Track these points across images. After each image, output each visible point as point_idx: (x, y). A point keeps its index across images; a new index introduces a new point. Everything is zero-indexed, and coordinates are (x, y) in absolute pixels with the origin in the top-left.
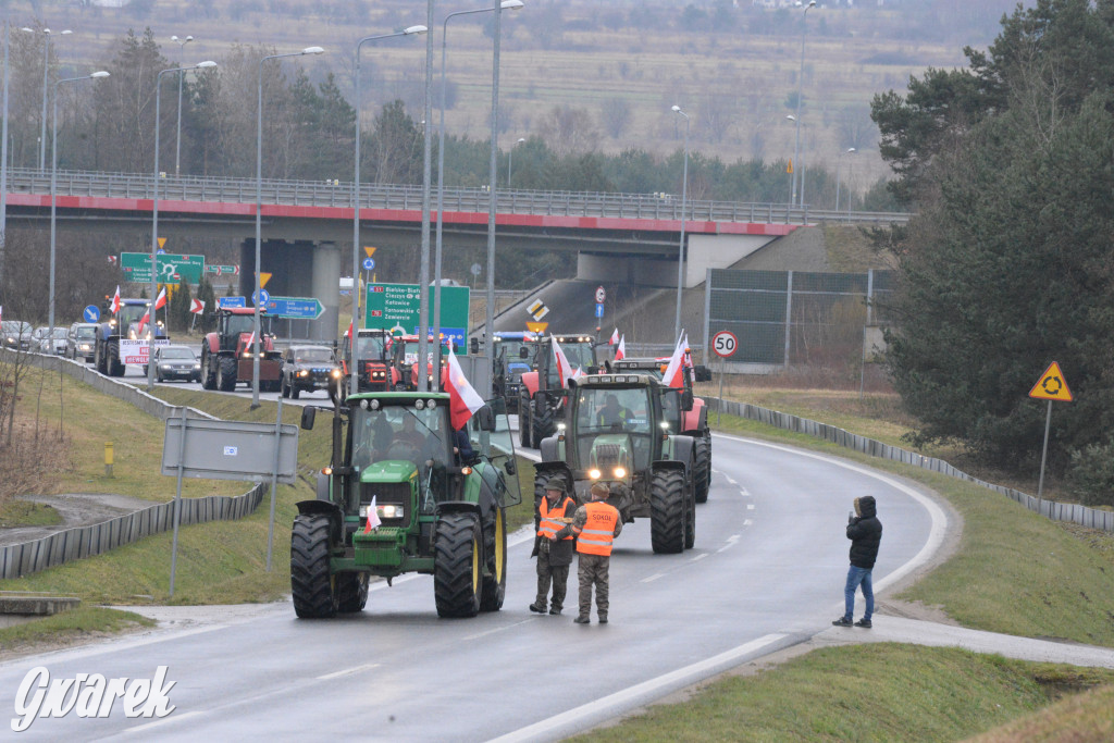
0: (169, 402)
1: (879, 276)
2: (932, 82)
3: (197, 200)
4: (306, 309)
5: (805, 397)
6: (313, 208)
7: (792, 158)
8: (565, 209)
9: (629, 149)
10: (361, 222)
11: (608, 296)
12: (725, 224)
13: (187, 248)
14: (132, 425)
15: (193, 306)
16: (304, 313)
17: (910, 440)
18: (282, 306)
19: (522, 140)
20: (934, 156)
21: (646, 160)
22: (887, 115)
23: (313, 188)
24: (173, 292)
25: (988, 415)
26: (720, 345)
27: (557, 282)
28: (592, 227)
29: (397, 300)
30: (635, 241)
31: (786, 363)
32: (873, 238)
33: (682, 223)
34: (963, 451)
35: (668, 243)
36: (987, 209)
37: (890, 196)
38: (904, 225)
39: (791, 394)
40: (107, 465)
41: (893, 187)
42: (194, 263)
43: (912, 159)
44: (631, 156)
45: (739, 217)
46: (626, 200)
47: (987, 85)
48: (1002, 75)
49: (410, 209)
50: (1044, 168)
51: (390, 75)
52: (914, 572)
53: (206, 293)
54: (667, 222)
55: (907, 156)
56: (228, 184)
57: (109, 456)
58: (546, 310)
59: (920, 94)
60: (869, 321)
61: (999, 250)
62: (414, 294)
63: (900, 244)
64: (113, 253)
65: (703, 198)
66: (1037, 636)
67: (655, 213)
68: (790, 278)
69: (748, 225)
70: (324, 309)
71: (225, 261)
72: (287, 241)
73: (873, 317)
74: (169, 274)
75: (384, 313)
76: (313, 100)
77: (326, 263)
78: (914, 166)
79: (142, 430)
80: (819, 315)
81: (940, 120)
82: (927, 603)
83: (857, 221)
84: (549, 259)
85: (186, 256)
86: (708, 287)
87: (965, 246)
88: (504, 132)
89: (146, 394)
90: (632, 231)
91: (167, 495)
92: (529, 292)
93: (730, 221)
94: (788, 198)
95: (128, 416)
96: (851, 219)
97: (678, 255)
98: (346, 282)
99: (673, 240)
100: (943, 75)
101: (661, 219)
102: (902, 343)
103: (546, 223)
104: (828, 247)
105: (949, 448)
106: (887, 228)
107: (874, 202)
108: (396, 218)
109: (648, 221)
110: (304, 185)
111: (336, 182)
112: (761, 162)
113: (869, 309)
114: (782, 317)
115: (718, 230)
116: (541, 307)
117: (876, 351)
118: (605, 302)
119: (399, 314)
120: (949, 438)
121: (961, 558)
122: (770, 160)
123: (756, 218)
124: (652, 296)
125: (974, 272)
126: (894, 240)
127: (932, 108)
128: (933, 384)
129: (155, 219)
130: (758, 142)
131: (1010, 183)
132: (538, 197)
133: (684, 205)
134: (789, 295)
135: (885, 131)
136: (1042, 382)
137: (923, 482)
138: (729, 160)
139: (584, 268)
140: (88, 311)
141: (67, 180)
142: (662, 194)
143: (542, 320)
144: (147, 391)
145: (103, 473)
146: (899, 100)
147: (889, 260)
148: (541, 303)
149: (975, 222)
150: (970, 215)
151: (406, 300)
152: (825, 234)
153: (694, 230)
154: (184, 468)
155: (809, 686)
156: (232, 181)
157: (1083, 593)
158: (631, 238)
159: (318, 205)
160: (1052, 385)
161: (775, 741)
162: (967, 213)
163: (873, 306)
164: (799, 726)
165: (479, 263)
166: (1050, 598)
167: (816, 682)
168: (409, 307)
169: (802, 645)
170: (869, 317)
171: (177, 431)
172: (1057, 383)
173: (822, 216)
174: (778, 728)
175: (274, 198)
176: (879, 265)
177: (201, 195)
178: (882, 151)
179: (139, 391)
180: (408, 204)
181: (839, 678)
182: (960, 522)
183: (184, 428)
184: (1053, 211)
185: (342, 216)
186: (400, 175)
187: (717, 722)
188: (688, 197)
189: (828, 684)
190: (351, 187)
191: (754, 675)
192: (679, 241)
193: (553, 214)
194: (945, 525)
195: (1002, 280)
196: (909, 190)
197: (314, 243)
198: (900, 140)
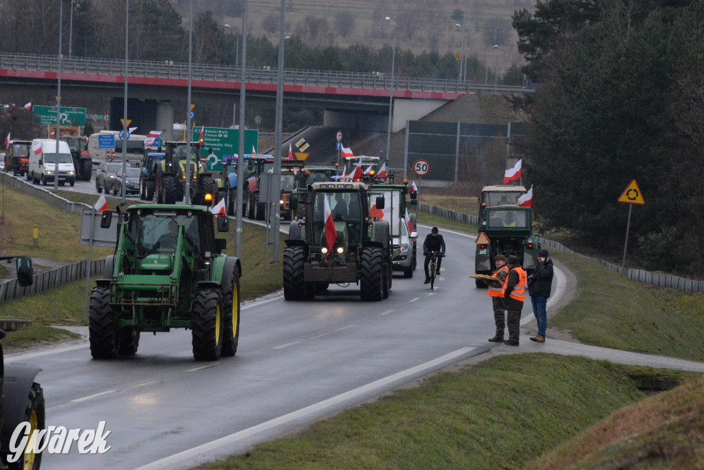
0: (70, 200)
1: (516, 127)
2: (551, 4)
3: (83, 73)
5: (468, 202)
6: (156, 79)
7: (455, 51)
8: (317, 82)
9: (354, 44)
10: (193, 88)
11: (343, 136)
12: (416, 92)
13: (74, 103)
14: (47, 214)
17: (536, 229)
19: (288, 37)
20: (551, 50)
21: (364, 52)
22: (523, 24)
23: (156, 66)
26: (418, 168)
27: (310, 128)
28: (333, 93)
29: (212, 138)
30: (360, 102)
31: (456, 181)
32: (513, 102)
33: (390, 91)
34: (570, 236)
35: (382, 104)
36: (587, 84)
37: (523, 75)
38: (532, 94)
39: (459, 200)
40: (34, 239)
41: (525, 70)
42: (80, 113)
43: (538, 52)
44: (355, 49)
45: (426, 88)
46: (354, 76)
47: (585, 6)
49: (218, 80)
50: (622, 59)
54: (381, 91)
55: (535, 51)
56: (103, 63)
57: (36, 233)
58: (307, 145)
59: (543, 11)
60: (508, 154)
61: (595, 109)
62: (223, 134)
63: (529, 106)
65: (401, 76)
66: (629, 350)
67: (373, 85)
68: (459, 127)
69: (432, 93)
71: (99, 112)
72: (140, 100)
73: (510, 152)
74: (64, 120)
76: (155, 10)
77: (165, 114)
78: (539, 55)
79: (53, 217)
80: (477, 150)
81: (556, 28)
82: (561, 329)
83: (501, 91)
84: (306, 113)
85: (74, 108)
86: (407, 131)
87: (572, 107)
88: (273, 33)
89: (55, 195)
90: (359, 96)
91: (72, 258)
92: (293, 134)
93: (420, 90)
94: (456, 76)
95: (43, 209)
96: (497, 90)
97: (388, 112)
98: (177, 126)
99: (385, 102)
101: (378, 89)
102: (532, 167)
103: (304, 90)
104: (481, 107)
105: (560, 234)
106: (522, 97)
107: (512, 78)
108: (210, 86)
109: (369, 90)
110: (151, 64)
111: (171, 62)
112: (437, 54)
113: (508, 146)
114: (453, 151)
115: (413, 97)
116: (304, 143)
118: (342, 140)
120: (561, 228)
121: (578, 301)
122: (442, 52)
123: (437, 89)
124: (371, 137)
125: (578, 124)
126: (526, 104)
127: (551, 20)
128: (552, 194)
129: (59, 84)
130: (434, 41)
131: (601, 68)
132: (299, 74)
133: (392, 80)
134: (458, 138)
135: (521, 34)
136: (626, 192)
138: (417, 52)
139: (328, 119)
142: (378, 73)
143: (306, 151)
144: (54, 193)
145: (32, 244)
147: (521, 116)
148: (304, 141)
149: (579, 92)
150: (576, 88)
151: (218, 138)
152: (480, 99)
153: (398, 96)
154: (94, 241)
155: (493, 379)
156: (105, 61)
157: (654, 324)
158: (358, 100)
159: (160, 77)
160: (632, 194)
161: (475, 412)
162: (574, 87)
163: (510, 144)
164: (488, 403)
165: (260, 115)
166: (635, 327)
167: (497, 376)
168: (219, 142)
169: (486, 354)
170: (508, 151)
171: (88, 217)
172: (635, 193)
173: (479, 88)
174: (476, 404)
175: (132, 72)
176: (516, 119)
177: (85, 69)
178: (519, 47)
179: (50, 193)
180: (216, 77)
181: (510, 374)
182: (575, 279)
183: (93, 215)
184: (628, 86)
185: (175, 84)
186: (211, 59)
187: (439, 400)
188: (394, 75)
189: (505, 378)
190: (181, 66)
191: (458, 371)
192: (389, 102)
193: (309, 85)
194: (565, 281)
195: (597, 129)
196: (535, 71)
197: (158, 101)
198: (531, 40)
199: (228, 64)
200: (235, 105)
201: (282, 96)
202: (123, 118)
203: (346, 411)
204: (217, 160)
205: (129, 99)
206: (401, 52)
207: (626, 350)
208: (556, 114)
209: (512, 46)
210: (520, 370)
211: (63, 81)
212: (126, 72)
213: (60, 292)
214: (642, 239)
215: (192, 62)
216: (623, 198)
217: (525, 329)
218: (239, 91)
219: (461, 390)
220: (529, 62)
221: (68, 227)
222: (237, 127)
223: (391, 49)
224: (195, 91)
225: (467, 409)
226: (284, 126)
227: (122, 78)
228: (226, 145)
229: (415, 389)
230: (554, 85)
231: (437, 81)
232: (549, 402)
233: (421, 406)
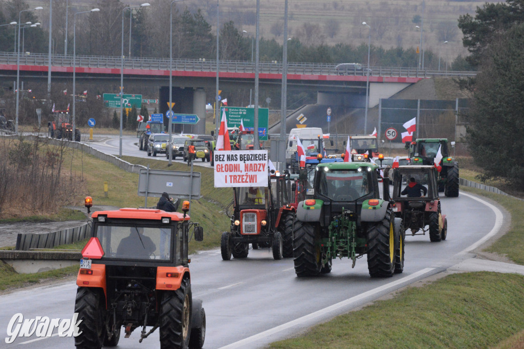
0: (131, 163)
1: (463, 102)
2: (487, 9)
3: (139, 69)
4: (191, 119)
6: (193, 72)
7: (415, 46)
8: (312, 71)
9: (339, 43)
10: (220, 78)
11: (332, 112)
12: (387, 78)
13: (133, 91)
14: (114, 174)
15: (138, 118)
16: (190, 121)
17: (479, 178)
18: (179, 118)
19: (290, 39)
20: (488, 44)
21: (348, 48)
22: (466, 25)
23: (193, 62)
24: (129, 111)
26: (389, 135)
27: (307, 106)
28: (324, 79)
29: (235, 114)
32: (459, 83)
33: (367, 79)
34: (505, 183)
35: (361, 87)
36: (516, 69)
37: (467, 63)
38: (474, 77)
40: (105, 192)
41: (468, 59)
42: (137, 98)
43: (478, 46)
44: (340, 46)
45: (394, 74)
47: (514, 10)
49: (239, 72)
51: (225, 9)
52: (491, 239)
53: (144, 112)
54: (360, 78)
55: (475, 45)
56: (154, 61)
57: (106, 188)
58: (305, 119)
59: (482, 15)
60: (457, 122)
63: (472, 86)
64: (99, 94)
65: (375, 66)
67: (354, 73)
68: (419, 103)
69: (399, 78)
70: (199, 119)
71: (151, 97)
72: (181, 88)
73: (458, 121)
74: (126, 104)
75: (229, 120)
76: (191, 22)
77: (199, 98)
78: (479, 49)
79: (118, 176)
80: (433, 120)
81: (491, 27)
82: (500, 253)
83: (450, 75)
84: (304, 95)
85: (133, 95)
86: (380, 106)
87: (505, 86)
88: (279, 36)
89: (120, 159)
90: (343, 81)
91: (133, 206)
92: (294, 111)
93: (389, 76)
94: (416, 65)
95: (112, 169)
96: (448, 74)
97: (366, 93)
98: (208, 106)
99: (363, 86)
100: (493, 6)
101: (357, 76)
102: (475, 133)
103: (302, 78)
104: (436, 88)
105: (498, 182)
106: (466, 79)
107: (458, 65)
108: (232, 76)
109: (351, 77)
110: (188, 61)
111: (204, 60)
112: (402, 48)
113: (457, 117)
115: (384, 80)
116: (303, 117)
117: (462, 137)
118: (331, 115)
119: (236, 121)
120: (498, 177)
121: (512, 232)
122: (406, 47)
123: (402, 75)
124: (353, 112)
125: (510, 99)
126: (470, 85)
127: (488, 22)
128: (490, 152)
129: (122, 78)
130: (399, 39)
132: (298, 66)
133: (368, 69)
134: (418, 111)
135: (465, 33)
137: (490, 198)
138: (387, 47)
139: (320, 99)
140: (90, 121)
141: (78, 60)
142: (357, 64)
143: (304, 123)
144: (119, 158)
145: (103, 196)
147: (466, 94)
149: (510, 75)
151: (239, 115)
152: (435, 82)
153: (373, 81)
154: (148, 193)
155: (449, 292)
156: (155, 60)
158: (343, 85)
159: (196, 71)
161: (435, 317)
162: (506, 71)
163: (458, 115)
164: (445, 310)
165: (270, 97)
167: (452, 290)
168: (240, 118)
169: (442, 273)
170: (457, 120)
171: (145, 175)
173: (433, 73)
174: (437, 311)
175: (175, 67)
176: (462, 96)
177: (141, 66)
178: (463, 42)
179: (117, 158)
180: (238, 70)
181: (462, 288)
182: (509, 216)
183: (148, 174)
185: (207, 76)
186: (233, 56)
187: (408, 308)
188: (370, 65)
189: (458, 290)
190: (211, 62)
191: (422, 286)
192: (366, 86)
193: (307, 74)
194: (502, 217)
196: (476, 60)
197: (194, 88)
198: (472, 37)
199: (246, 60)
200: (251, 90)
201: (286, 83)
202: (169, 101)
203: (338, 317)
205: (173, 88)
206: (375, 48)
208: (492, 92)
209: (458, 42)
210: (469, 285)
211: (125, 75)
212: (171, 67)
215: (219, 59)
217: (473, 254)
218: (253, 80)
219: (425, 300)
220: (471, 53)
221: (129, 183)
222: (253, 106)
223: (367, 46)
224: (222, 80)
225: (430, 315)
226: (288, 105)
227: (168, 72)
228: (245, 120)
229: (389, 300)
230: (491, 70)
231: (402, 69)
232: (492, 309)
233: (394, 313)
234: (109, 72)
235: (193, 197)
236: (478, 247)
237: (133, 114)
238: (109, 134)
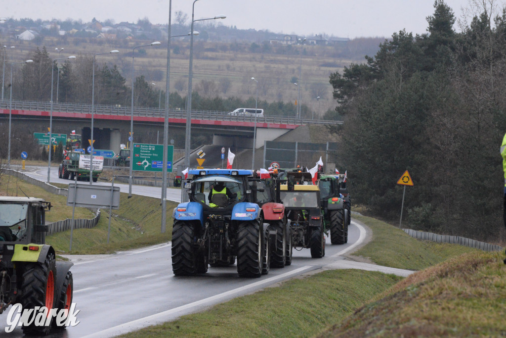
0: (57, 187)
2: (353, 69)
3: (65, 112)
4: (108, 154)
6: (111, 116)
7: (294, 102)
8: (209, 118)
9: (231, 97)
10: (134, 122)
11: (226, 150)
12: (270, 124)
13: (59, 132)
15: (64, 152)
16: (107, 156)
18: (98, 154)
20: (353, 97)
21: (238, 101)
22: (336, 82)
23: (110, 108)
24: (56, 147)
25: (376, 195)
27: (205, 146)
28: (219, 124)
29: (145, 150)
32: (330, 129)
33: (254, 124)
36: (376, 116)
37: (336, 112)
41: (338, 109)
42: (63, 137)
43: (345, 98)
44: (232, 100)
45: (276, 122)
47: (374, 70)
48: (380, 67)
49: (148, 117)
51: (137, 68)
52: (357, 246)
54: (248, 123)
55: (343, 97)
56: (77, 106)
58: (204, 154)
59: (348, 74)
61: (381, 132)
62: (152, 148)
63: (340, 131)
68: (297, 145)
69: (280, 125)
70: (115, 155)
72: (100, 129)
73: (328, 159)
74: (53, 141)
75: (140, 155)
76: (109, 76)
77: (115, 138)
78: (346, 101)
81: (356, 84)
82: (364, 256)
83: (322, 124)
85: (59, 134)
86: (265, 147)
87: (367, 130)
88: (181, 90)
89: (48, 184)
92: (193, 150)
93: (272, 123)
94: (294, 115)
96: (320, 123)
97: (253, 136)
98: (123, 146)
99: (251, 130)
100: (357, 66)
101: (246, 122)
103: (201, 123)
104: (310, 134)
107: (328, 116)
108: (143, 120)
109: (241, 123)
110: (107, 107)
111: (120, 106)
112: (282, 102)
114: (294, 159)
115: (268, 126)
116: (202, 153)
118: (225, 153)
119: (146, 156)
121: (373, 242)
122: (286, 102)
123: (283, 122)
124: (243, 152)
125: (371, 140)
126: (338, 130)
127: (353, 79)
129: (51, 119)
130: (280, 96)
131: (385, 106)
132: (198, 113)
134: (296, 152)
135: (335, 87)
136: (402, 178)
138: (270, 101)
139: (216, 141)
140: (23, 154)
143: (203, 158)
146: (339, 75)
147: (335, 138)
148: (202, 151)
149: (371, 122)
150: (369, 119)
151: (149, 150)
152: (309, 128)
153: (259, 126)
154: (75, 203)
155: (325, 283)
157: (420, 256)
158: (235, 129)
159: (113, 115)
160: (406, 179)
161: (314, 301)
162: (368, 118)
163: (328, 154)
164: (322, 296)
165: (174, 139)
166: (409, 257)
167: (327, 281)
168: (149, 153)
169: (319, 270)
171: (73, 189)
172: (407, 179)
173: (308, 122)
174: (315, 296)
175: (96, 112)
176: (332, 140)
177: (66, 110)
178: (334, 95)
179: (46, 183)
180: (147, 115)
181: (335, 280)
182: (371, 231)
183: (76, 187)
184: (401, 117)
185: (122, 119)
186: (144, 104)
189: (332, 282)
190: (126, 108)
191: (303, 279)
192: (254, 130)
193: (204, 119)
194: (365, 232)
195: (382, 144)
196: (344, 110)
197: (111, 129)
198: (341, 91)
199: (154, 106)
200: (158, 131)
202: (90, 139)
203: (235, 299)
204: (148, 164)
205: (94, 128)
206: (260, 102)
207: (404, 269)
208: (357, 134)
211: (53, 117)
212: (92, 112)
213: (54, 237)
214: (410, 211)
215: (134, 105)
216: (400, 182)
217: (343, 257)
220: (340, 104)
223: (254, 99)
225: (310, 299)
227: (90, 115)
228: (154, 155)
230: (355, 118)
231: (283, 117)
232: (359, 297)
233: (281, 297)
234: (40, 114)
235: (113, 208)
236: (347, 252)
237: (60, 149)
238: (39, 166)
